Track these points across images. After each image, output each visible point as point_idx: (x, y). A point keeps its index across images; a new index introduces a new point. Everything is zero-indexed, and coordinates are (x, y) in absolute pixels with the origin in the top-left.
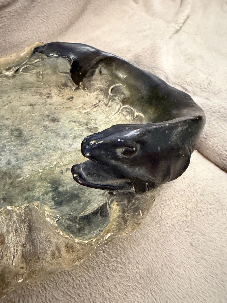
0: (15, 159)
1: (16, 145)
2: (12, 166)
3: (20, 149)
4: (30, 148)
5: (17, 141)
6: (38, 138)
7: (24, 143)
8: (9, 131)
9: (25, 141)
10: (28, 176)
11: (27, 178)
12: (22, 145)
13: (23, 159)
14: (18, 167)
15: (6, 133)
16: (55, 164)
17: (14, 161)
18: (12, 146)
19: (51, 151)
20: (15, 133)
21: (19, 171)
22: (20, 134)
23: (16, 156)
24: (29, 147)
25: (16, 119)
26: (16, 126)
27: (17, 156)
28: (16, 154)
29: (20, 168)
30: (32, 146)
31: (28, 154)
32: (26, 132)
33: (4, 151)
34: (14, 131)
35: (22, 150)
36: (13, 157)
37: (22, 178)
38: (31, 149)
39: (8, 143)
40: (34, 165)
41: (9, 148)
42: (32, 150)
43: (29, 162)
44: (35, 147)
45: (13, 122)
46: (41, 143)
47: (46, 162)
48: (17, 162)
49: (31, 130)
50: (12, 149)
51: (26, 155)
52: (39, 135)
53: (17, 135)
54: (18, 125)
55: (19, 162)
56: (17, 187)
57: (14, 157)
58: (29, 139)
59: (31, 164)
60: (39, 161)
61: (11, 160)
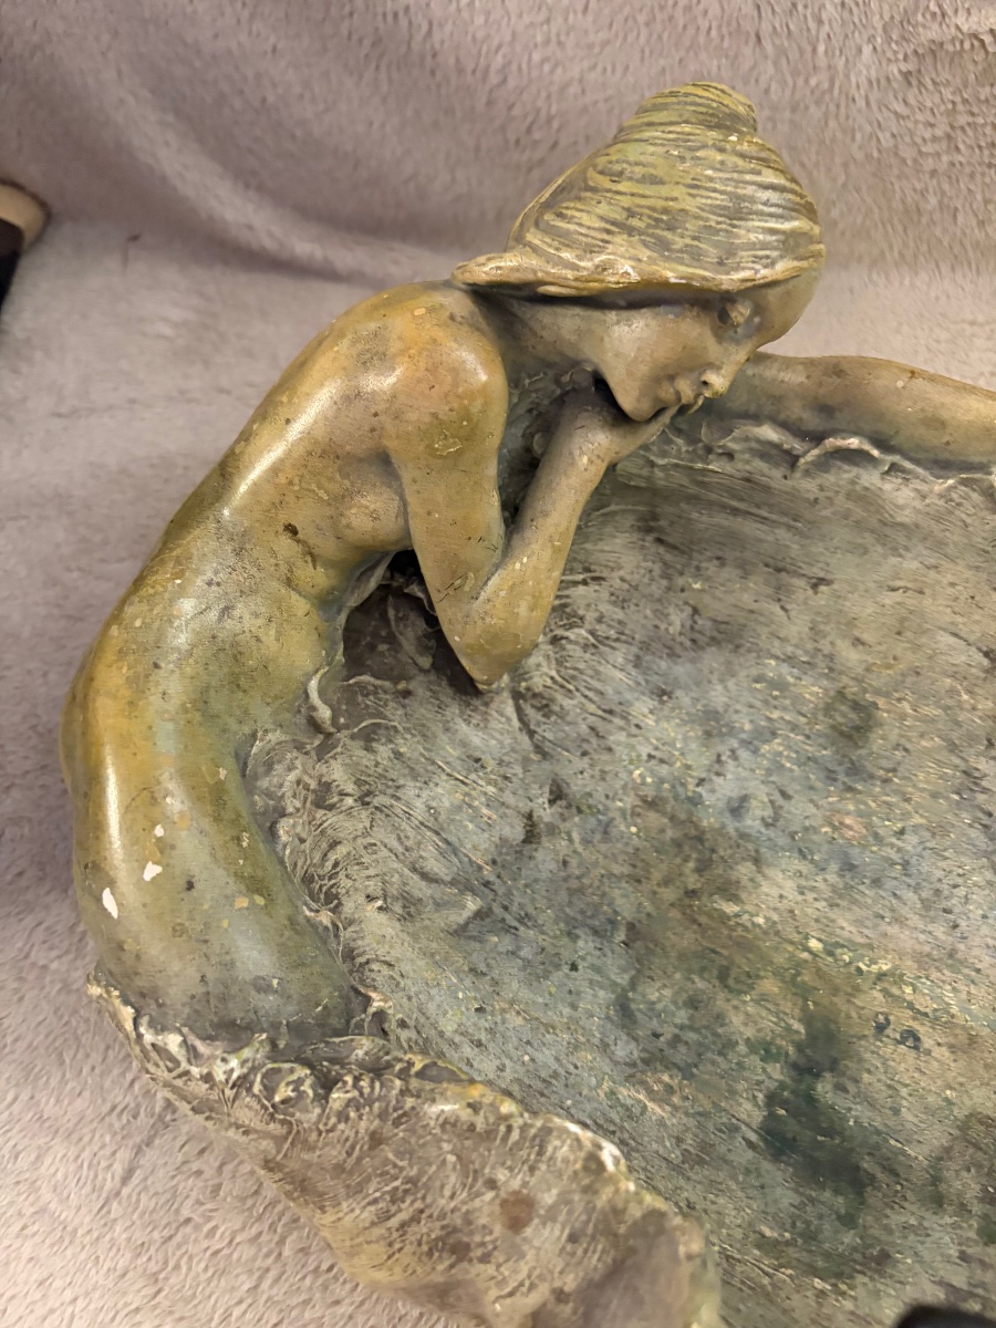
0: (768, 812)
1: (809, 758)
2: (737, 830)
3: (811, 788)
4: (848, 813)
5: (825, 749)
6: (908, 800)
7: (842, 777)
8: (826, 690)
9: (855, 770)
10: (761, 920)
11: (753, 923)
12: (831, 776)
13: (792, 835)
14: (757, 851)
15: (816, 689)
16: (885, 968)
17: (759, 813)
18: (797, 752)
19: (909, 895)
20: (844, 715)
21: (744, 870)
22: (858, 729)
23: (780, 801)
24: (851, 807)
25: (889, 666)
26: (865, 691)
27: (781, 807)
28: (784, 795)
29: (757, 861)
30: (860, 814)
31: (824, 830)
32: (883, 738)
33: (755, 752)
34: (843, 704)
35: (815, 798)
36: (766, 800)
37: (736, 909)
38: (848, 821)
39: (793, 730)
40: (810, 896)
41: (780, 754)
42: (849, 828)
43: (804, 867)
44: (869, 826)
45: (868, 670)
46: (902, 832)
47: (859, 922)
48: (763, 830)
49: (909, 746)
50: (788, 765)
51: (816, 830)
52: (923, 790)
53: (844, 728)
54: (878, 692)
55: (771, 833)
56: (700, 925)
57: (772, 802)
58: (872, 777)
59: (803, 883)
60: (841, 897)
61: (754, 803)
